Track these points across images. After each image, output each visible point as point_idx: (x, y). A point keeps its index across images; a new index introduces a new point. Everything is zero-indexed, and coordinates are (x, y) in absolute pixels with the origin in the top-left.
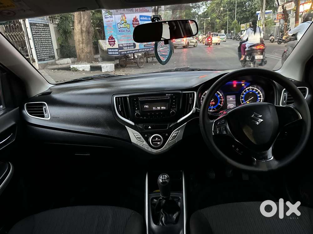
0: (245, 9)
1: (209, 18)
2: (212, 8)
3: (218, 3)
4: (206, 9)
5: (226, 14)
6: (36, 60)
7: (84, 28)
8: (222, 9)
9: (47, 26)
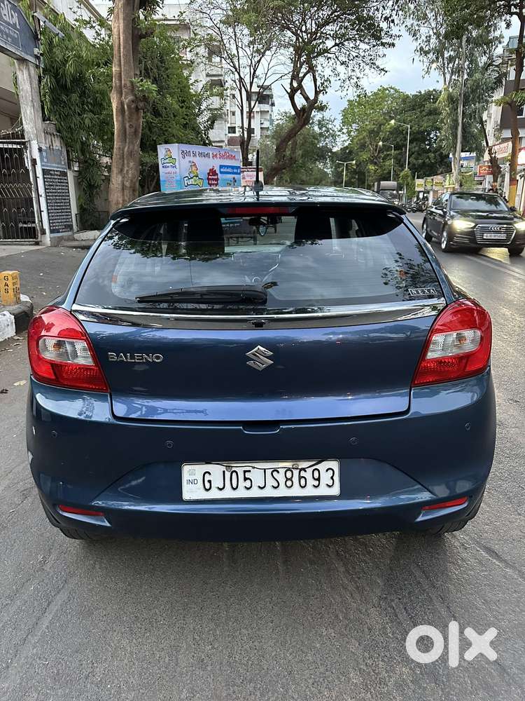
0: (428, 147)
1: (354, 162)
2: (359, 140)
3: (373, 130)
4: (349, 142)
5: (388, 155)
6: (48, 231)
7: (127, 181)
8: (381, 143)
9: (65, 174)
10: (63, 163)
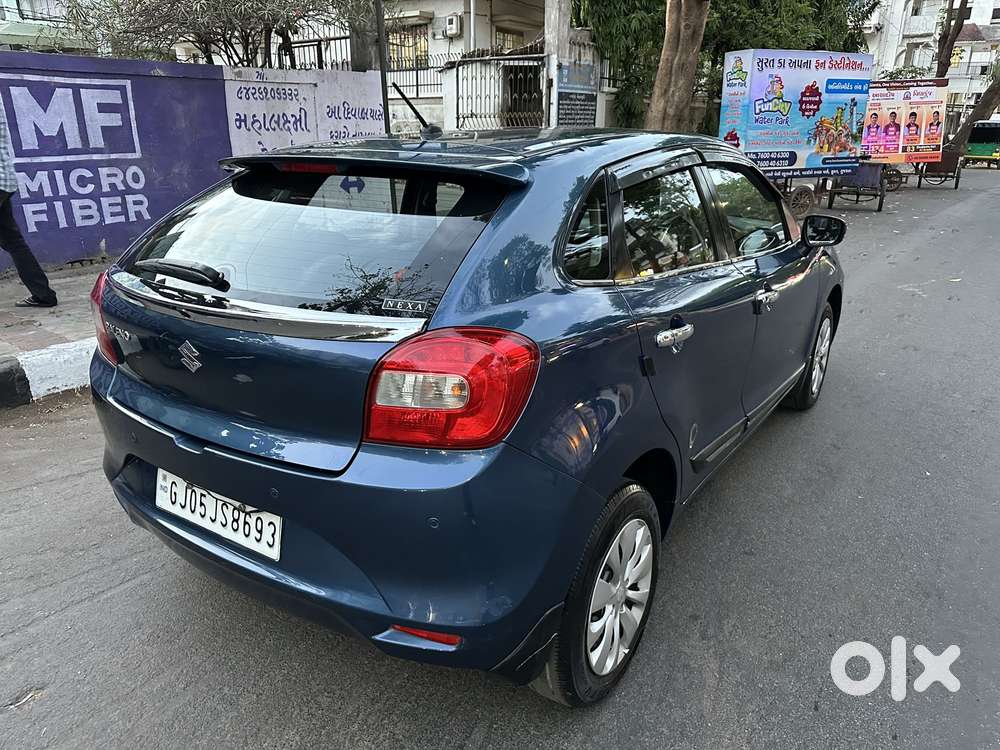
7: (671, 107)
9: (593, 98)
10: (592, 83)
